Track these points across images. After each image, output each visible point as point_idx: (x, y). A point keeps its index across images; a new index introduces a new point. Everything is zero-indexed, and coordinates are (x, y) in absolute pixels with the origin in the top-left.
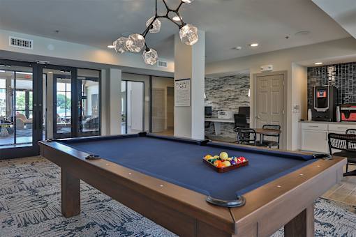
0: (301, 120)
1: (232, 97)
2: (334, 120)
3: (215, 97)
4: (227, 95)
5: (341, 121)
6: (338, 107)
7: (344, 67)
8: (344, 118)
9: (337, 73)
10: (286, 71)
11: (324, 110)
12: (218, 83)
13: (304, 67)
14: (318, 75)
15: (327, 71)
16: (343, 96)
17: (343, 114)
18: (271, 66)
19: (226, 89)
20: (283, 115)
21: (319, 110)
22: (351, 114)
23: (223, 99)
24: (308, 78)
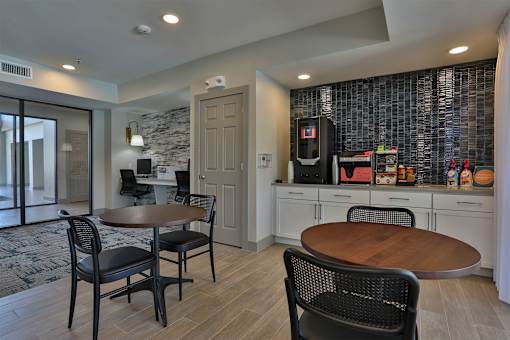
0: (278, 181)
1: (182, 144)
2: (329, 181)
3: (160, 144)
4: (175, 140)
5: (340, 182)
6: (335, 158)
7: (344, 89)
8: (344, 177)
9: (333, 100)
10: (246, 87)
11: (312, 162)
12: (162, 121)
13: (283, 86)
14: (305, 103)
15: (319, 96)
16: (344, 138)
17: (342, 169)
18: (222, 78)
19: (174, 130)
20: (242, 172)
21: (304, 162)
22: (357, 170)
23: (170, 147)
24: (292, 108)
